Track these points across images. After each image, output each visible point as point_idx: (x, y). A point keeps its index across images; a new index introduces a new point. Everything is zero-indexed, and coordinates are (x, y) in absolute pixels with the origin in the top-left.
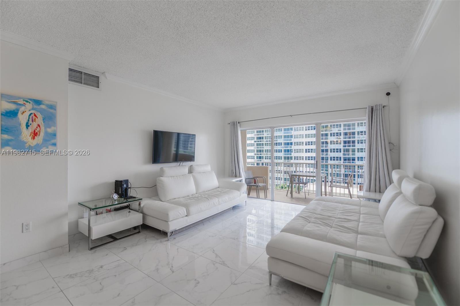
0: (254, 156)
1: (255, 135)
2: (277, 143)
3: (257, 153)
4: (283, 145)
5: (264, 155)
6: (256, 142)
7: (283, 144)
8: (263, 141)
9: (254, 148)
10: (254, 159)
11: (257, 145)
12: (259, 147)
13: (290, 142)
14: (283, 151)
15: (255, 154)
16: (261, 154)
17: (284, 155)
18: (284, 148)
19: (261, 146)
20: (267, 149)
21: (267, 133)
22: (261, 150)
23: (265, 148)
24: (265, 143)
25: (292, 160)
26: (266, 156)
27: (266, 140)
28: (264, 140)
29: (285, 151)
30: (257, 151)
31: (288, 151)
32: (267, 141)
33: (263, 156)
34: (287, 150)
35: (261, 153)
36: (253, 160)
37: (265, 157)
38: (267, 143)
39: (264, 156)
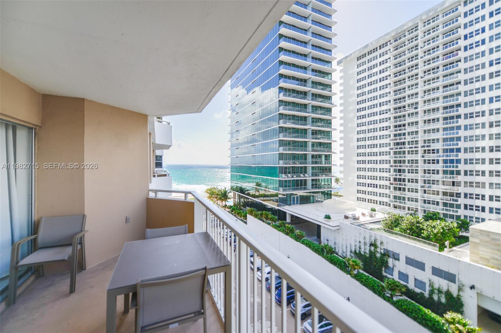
0: (390, 169)
1: (391, 140)
2: (429, 150)
3: (394, 165)
4: (441, 153)
5: (406, 167)
6: (393, 149)
7: (441, 151)
8: (404, 148)
9: (390, 158)
10: (390, 172)
11: (395, 153)
12: (398, 156)
13: (455, 147)
14: (441, 162)
15: (391, 166)
16: (400, 166)
17: (444, 167)
18: (442, 157)
19: (402, 155)
20: (410, 159)
21: (411, 136)
22: (401, 160)
23: (408, 157)
24: (409, 151)
25: (459, 176)
26: (410, 168)
27: (411, 146)
28: (407, 146)
29: (445, 162)
30: (395, 162)
31: (452, 161)
32: (412, 148)
33: (403, 168)
34: (450, 160)
35: (402, 164)
36: (388, 173)
37: (409, 170)
38: (412, 151)
39: (407, 169)
